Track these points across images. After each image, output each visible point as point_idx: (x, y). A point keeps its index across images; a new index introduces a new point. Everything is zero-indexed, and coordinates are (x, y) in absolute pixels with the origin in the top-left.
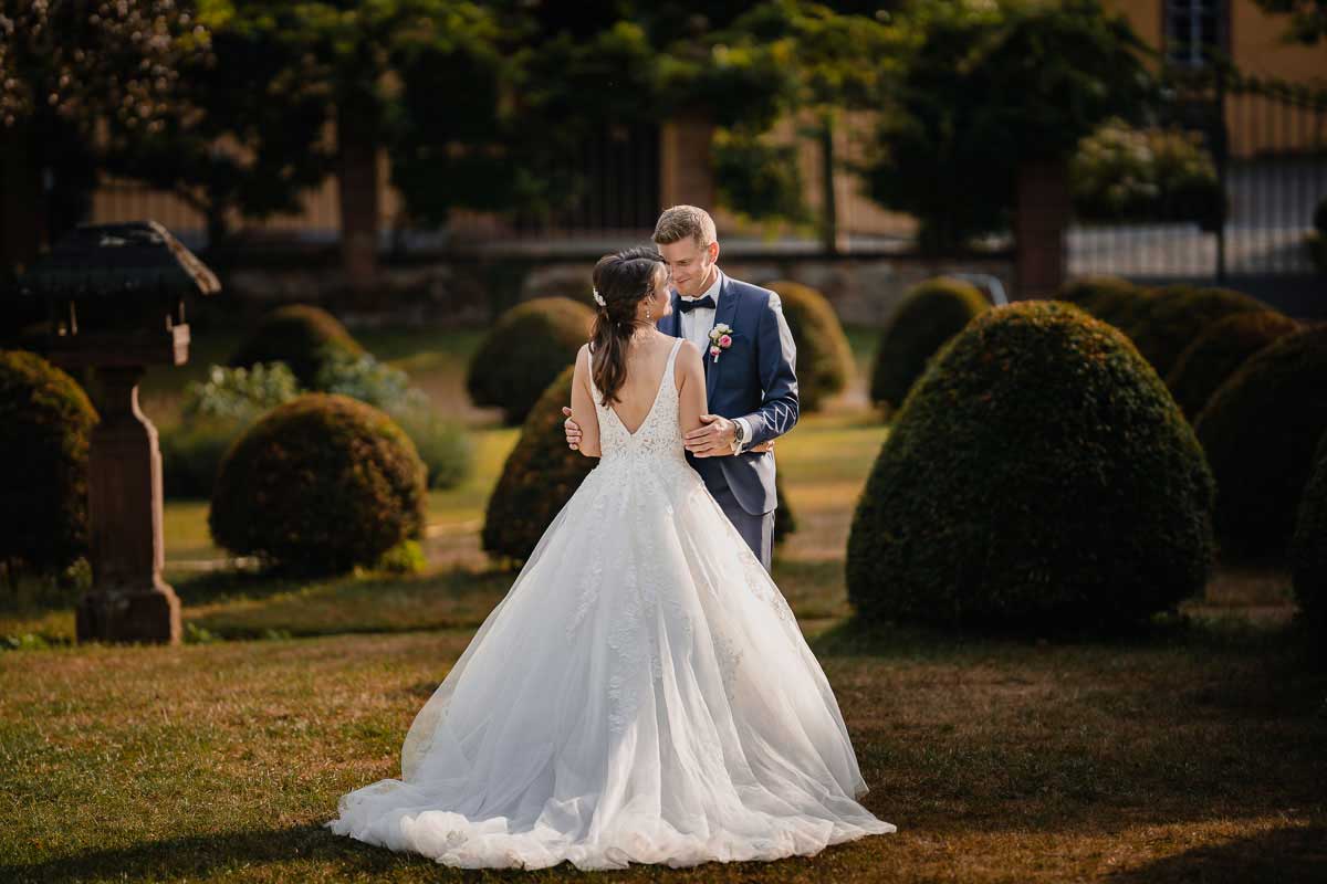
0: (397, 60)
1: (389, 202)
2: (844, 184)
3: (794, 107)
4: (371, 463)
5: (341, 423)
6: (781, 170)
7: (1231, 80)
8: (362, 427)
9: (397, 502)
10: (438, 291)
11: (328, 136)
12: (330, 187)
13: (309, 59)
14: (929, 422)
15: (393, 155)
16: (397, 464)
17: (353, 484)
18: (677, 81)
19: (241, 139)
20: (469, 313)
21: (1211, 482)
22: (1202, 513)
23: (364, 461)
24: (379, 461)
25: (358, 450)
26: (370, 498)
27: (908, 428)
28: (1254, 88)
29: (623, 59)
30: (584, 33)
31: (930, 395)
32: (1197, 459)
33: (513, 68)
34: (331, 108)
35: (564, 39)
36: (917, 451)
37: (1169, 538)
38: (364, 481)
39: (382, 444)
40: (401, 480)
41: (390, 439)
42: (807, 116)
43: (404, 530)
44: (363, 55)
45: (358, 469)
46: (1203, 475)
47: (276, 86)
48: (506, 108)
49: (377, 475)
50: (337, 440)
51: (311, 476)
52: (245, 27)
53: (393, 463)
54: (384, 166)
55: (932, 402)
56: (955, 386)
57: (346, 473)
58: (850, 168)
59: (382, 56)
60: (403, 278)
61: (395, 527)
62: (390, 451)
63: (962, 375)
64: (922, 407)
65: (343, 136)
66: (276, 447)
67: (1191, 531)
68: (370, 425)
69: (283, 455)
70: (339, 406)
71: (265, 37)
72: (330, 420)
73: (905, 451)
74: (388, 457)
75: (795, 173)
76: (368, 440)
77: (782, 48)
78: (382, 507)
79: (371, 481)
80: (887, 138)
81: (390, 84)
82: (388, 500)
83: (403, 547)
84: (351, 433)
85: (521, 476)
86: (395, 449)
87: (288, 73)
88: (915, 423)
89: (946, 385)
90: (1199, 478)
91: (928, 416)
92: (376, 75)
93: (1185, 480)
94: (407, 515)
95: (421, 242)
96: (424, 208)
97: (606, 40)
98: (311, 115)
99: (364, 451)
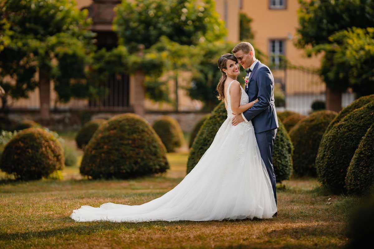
0: (56, 56)
1: (53, 95)
2: (181, 93)
3: (168, 70)
4: (48, 148)
5: (39, 136)
6: (163, 88)
7: (288, 65)
8: (45, 137)
9: (55, 159)
10: (67, 121)
11: (37, 77)
12: (37, 91)
13: (32, 55)
14: (211, 127)
15: (54, 82)
16: (55, 148)
17: (42, 153)
18: (135, 63)
19: (12, 77)
20: (75, 126)
21: (292, 147)
22: (290, 155)
23: (46, 147)
24: (50, 147)
25: (44, 144)
26: (47, 158)
27: (205, 129)
28: (295, 68)
29: (120, 57)
30: (109, 49)
31: (211, 120)
32: (287, 139)
33: (89, 59)
34: (38, 69)
35: (103, 51)
36: (208, 136)
37: (280, 161)
38: (45, 153)
39: (51, 143)
40: (57, 153)
41: (54, 141)
42: (172, 73)
43: (57, 167)
44: (47, 53)
45: (44, 149)
46: (289, 144)
47: (22, 63)
48: (86, 70)
49: (49, 151)
50: (38, 141)
51: (30, 151)
52: (13, 46)
53: (54, 148)
54: (52, 85)
55: (212, 122)
56: (219, 117)
57: (41, 150)
58: (183, 88)
59: (52, 55)
60: (57, 117)
61: (54, 166)
62: (53, 144)
63: (221, 114)
64: (209, 123)
65: (41, 76)
66: (20, 143)
67: (286, 160)
68: (48, 137)
69: (22, 145)
70: (38, 131)
71: (19, 49)
72: (36, 135)
73: (204, 136)
74: (53, 146)
75: (168, 89)
76: (47, 141)
77: (165, 54)
78: (51, 160)
79: (47, 153)
80: (194, 79)
81: (54, 63)
82: (52, 158)
83: (57, 172)
84: (42, 139)
85: (91, 152)
86: (54, 144)
87: (25, 59)
88: (207, 128)
89: (216, 117)
90: (288, 145)
91: (211, 126)
92: (51, 59)
93: (285, 145)
94: (58, 163)
95: (62, 106)
96: (64, 97)
97: (116, 51)
98: (32, 70)
99: (46, 144)
